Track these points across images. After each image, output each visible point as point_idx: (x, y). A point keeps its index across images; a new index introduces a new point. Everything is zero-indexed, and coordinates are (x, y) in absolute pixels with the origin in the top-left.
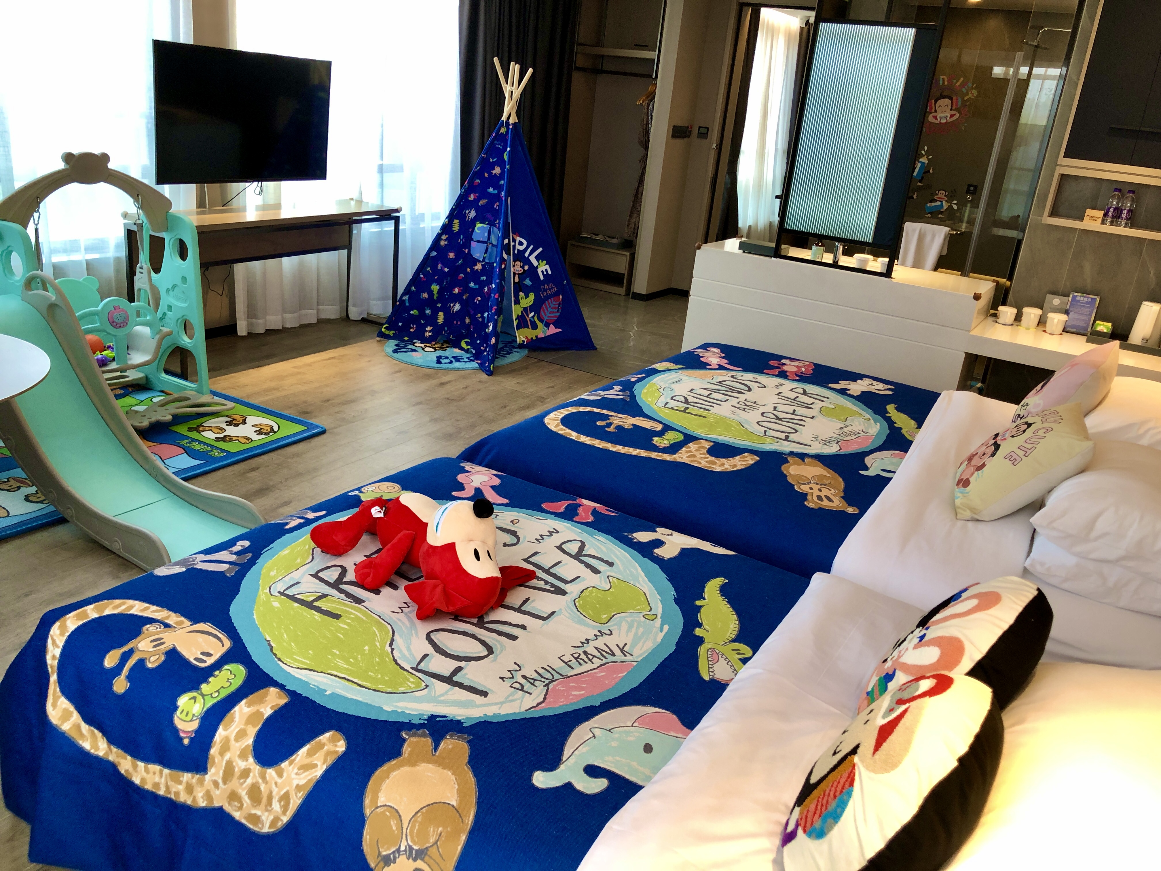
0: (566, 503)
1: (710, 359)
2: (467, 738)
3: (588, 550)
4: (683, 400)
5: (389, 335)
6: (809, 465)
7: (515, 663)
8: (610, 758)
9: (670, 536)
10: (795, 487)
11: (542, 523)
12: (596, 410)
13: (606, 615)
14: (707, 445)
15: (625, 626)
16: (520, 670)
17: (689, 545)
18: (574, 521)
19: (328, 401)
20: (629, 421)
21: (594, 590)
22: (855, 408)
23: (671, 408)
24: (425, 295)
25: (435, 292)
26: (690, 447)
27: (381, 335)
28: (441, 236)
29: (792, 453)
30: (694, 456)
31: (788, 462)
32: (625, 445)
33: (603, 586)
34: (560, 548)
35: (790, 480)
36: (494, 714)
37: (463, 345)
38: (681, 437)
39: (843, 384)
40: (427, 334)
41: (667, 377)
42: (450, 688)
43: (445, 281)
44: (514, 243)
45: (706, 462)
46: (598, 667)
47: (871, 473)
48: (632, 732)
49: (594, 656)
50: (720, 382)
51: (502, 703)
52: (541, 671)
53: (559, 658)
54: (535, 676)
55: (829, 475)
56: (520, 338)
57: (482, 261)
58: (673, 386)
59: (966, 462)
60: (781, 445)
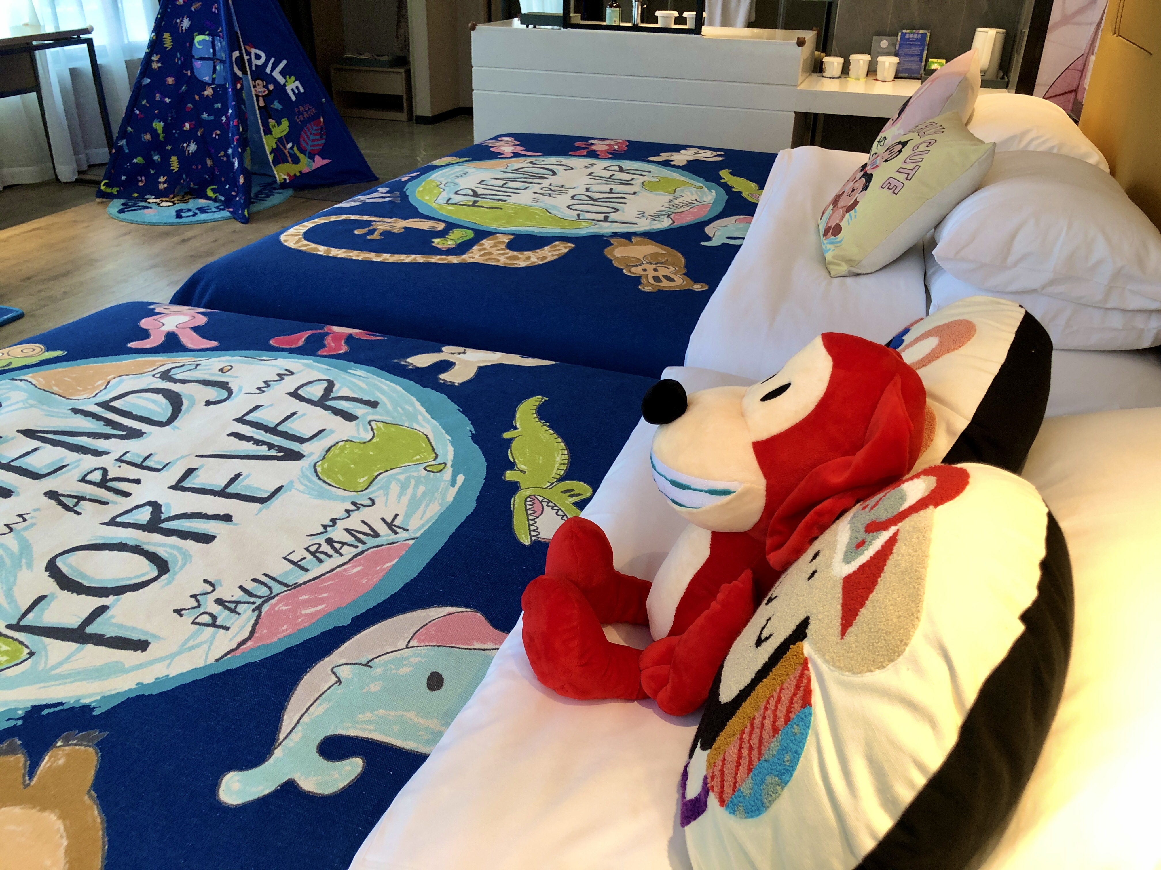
0: (306, 334)
1: (503, 148)
2: (97, 737)
3: (339, 390)
4: (471, 193)
5: (112, 193)
6: (637, 244)
7: (206, 581)
8: (368, 715)
9: (462, 355)
10: (624, 271)
11: (269, 365)
12: (353, 217)
13: (366, 478)
14: (506, 239)
15: (395, 488)
16: (213, 591)
17: (489, 361)
18: (316, 356)
19: (28, 279)
20: (398, 225)
21: (348, 445)
22: (683, 178)
23: (456, 204)
24: (148, 137)
25: (160, 131)
26: (483, 245)
27: (102, 195)
28: (151, 56)
29: (615, 235)
30: (490, 253)
31: (611, 244)
32: (393, 252)
33: (361, 436)
34: (295, 395)
35: (616, 264)
36: (157, 679)
37: (210, 193)
38: (470, 234)
39: (664, 156)
40: (162, 187)
41: (448, 171)
42: (77, 648)
43: (170, 114)
44: (248, 57)
45: (507, 258)
46: (350, 560)
47: (715, 242)
48: (407, 658)
49: (343, 544)
50: (516, 170)
51: (172, 657)
52: (250, 586)
53: (284, 558)
54: (239, 595)
55: (664, 252)
56: (279, 176)
57: (213, 84)
58: (457, 181)
59: (831, 207)
60: (601, 227)
